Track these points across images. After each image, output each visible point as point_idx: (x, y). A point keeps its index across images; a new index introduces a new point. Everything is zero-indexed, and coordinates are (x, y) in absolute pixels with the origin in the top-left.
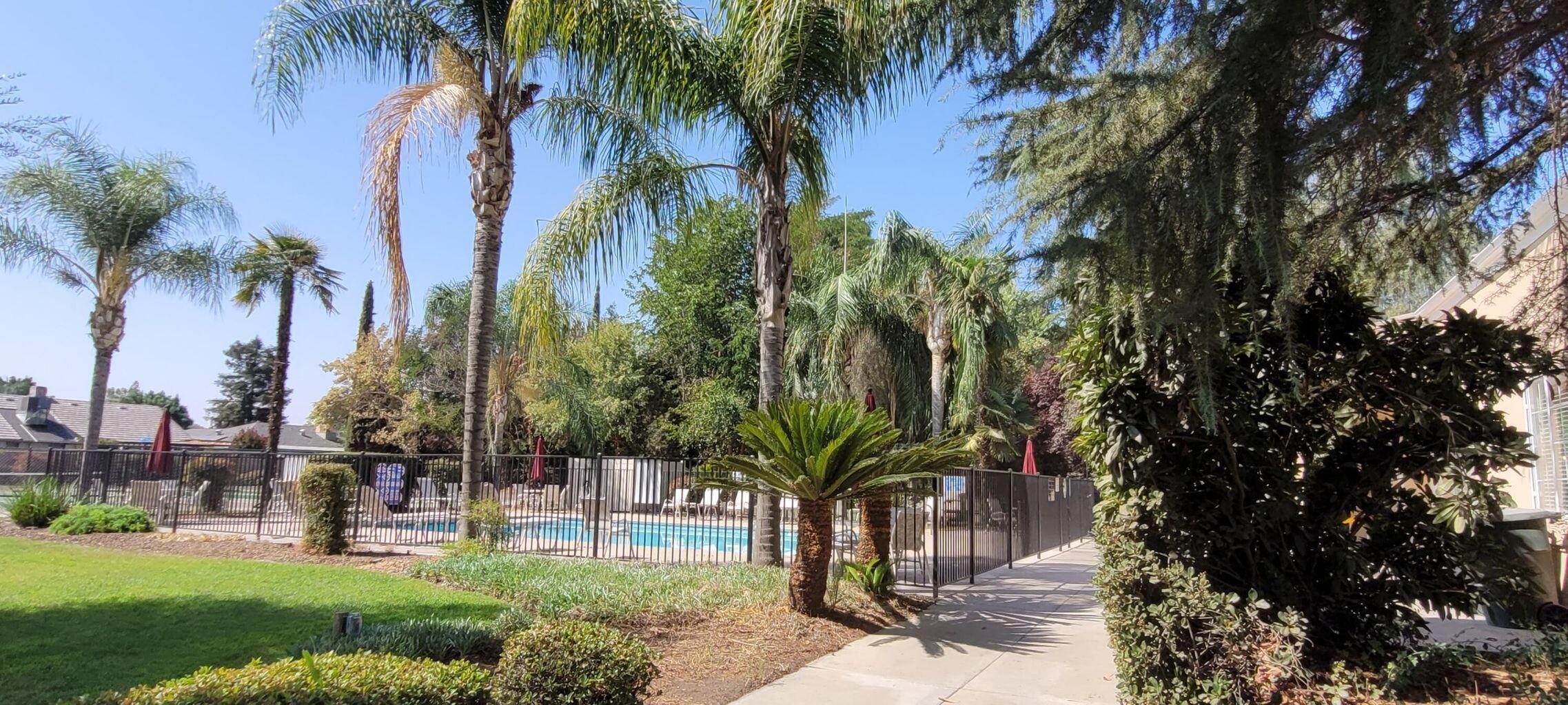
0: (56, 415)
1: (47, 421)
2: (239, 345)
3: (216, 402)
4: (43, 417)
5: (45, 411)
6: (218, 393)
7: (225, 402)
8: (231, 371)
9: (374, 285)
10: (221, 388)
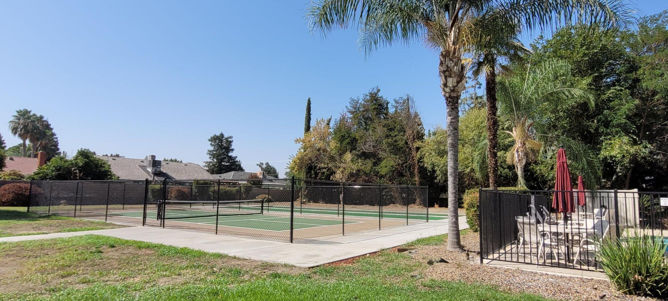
0: (163, 170)
1: (160, 172)
2: (216, 136)
3: (207, 162)
4: (158, 169)
5: (159, 166)
6: (207, 158)
7: (210, 162)
8: (212, 148)
9: (311, 100)
10: (209, 156)
